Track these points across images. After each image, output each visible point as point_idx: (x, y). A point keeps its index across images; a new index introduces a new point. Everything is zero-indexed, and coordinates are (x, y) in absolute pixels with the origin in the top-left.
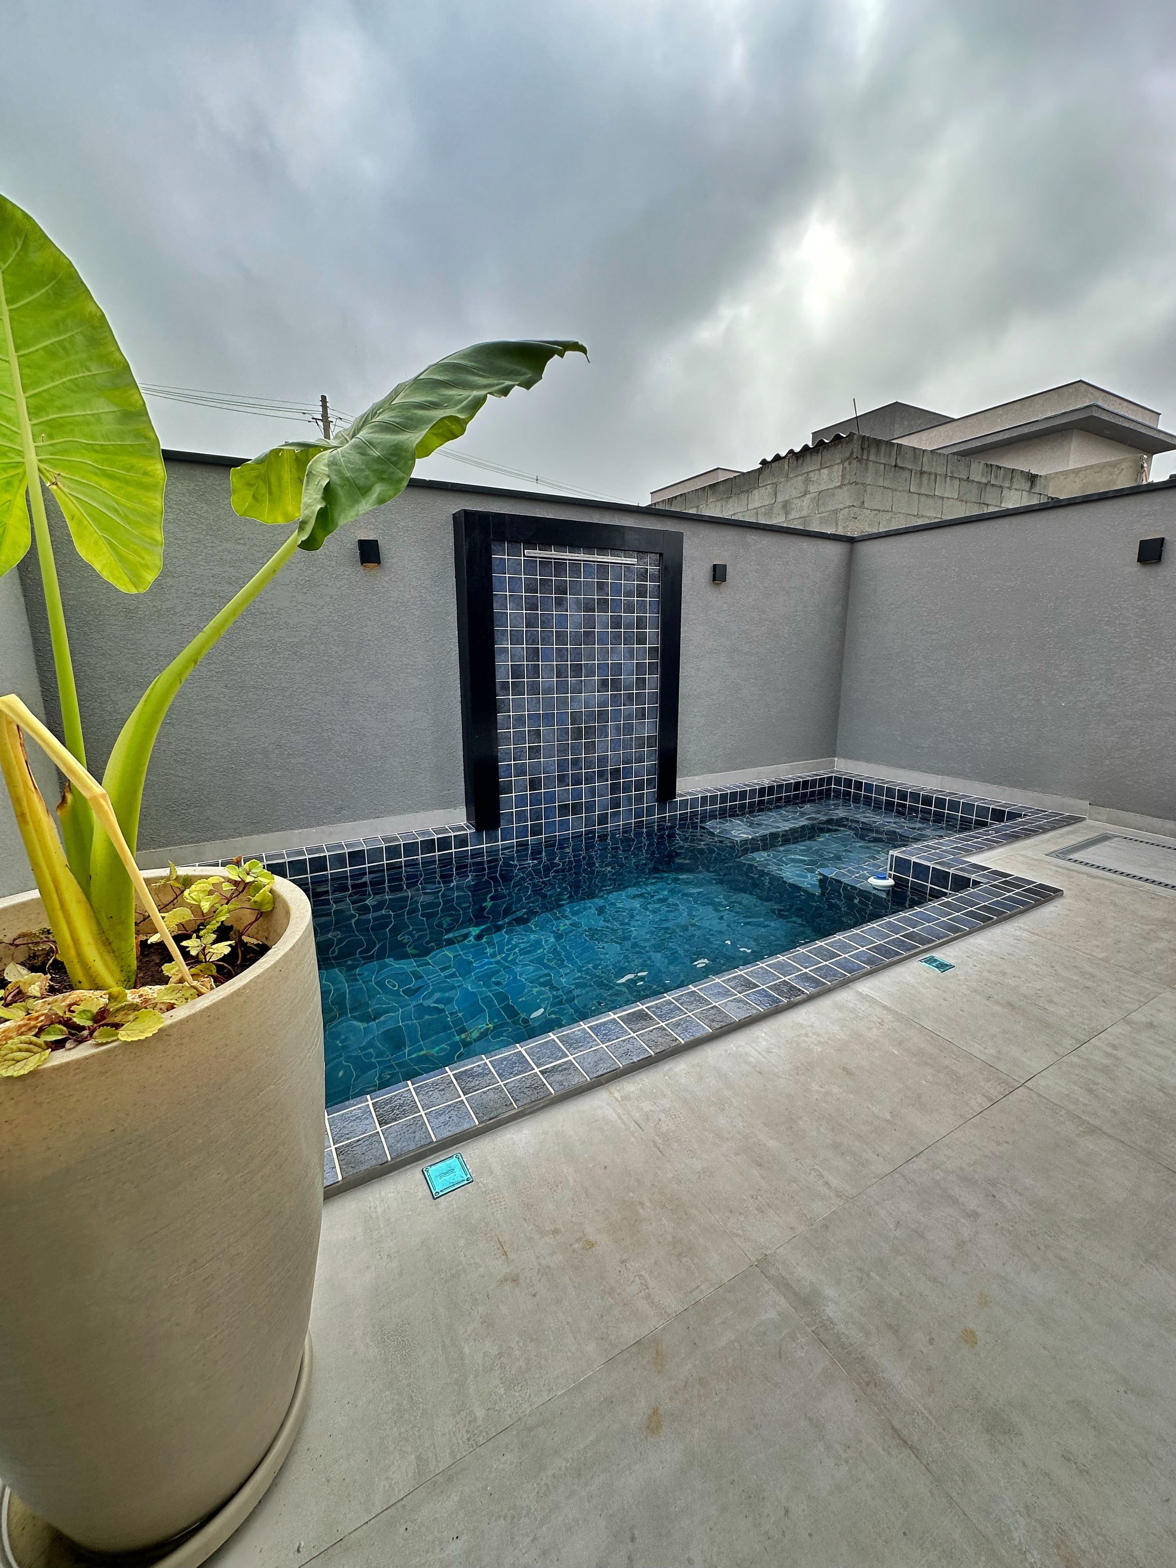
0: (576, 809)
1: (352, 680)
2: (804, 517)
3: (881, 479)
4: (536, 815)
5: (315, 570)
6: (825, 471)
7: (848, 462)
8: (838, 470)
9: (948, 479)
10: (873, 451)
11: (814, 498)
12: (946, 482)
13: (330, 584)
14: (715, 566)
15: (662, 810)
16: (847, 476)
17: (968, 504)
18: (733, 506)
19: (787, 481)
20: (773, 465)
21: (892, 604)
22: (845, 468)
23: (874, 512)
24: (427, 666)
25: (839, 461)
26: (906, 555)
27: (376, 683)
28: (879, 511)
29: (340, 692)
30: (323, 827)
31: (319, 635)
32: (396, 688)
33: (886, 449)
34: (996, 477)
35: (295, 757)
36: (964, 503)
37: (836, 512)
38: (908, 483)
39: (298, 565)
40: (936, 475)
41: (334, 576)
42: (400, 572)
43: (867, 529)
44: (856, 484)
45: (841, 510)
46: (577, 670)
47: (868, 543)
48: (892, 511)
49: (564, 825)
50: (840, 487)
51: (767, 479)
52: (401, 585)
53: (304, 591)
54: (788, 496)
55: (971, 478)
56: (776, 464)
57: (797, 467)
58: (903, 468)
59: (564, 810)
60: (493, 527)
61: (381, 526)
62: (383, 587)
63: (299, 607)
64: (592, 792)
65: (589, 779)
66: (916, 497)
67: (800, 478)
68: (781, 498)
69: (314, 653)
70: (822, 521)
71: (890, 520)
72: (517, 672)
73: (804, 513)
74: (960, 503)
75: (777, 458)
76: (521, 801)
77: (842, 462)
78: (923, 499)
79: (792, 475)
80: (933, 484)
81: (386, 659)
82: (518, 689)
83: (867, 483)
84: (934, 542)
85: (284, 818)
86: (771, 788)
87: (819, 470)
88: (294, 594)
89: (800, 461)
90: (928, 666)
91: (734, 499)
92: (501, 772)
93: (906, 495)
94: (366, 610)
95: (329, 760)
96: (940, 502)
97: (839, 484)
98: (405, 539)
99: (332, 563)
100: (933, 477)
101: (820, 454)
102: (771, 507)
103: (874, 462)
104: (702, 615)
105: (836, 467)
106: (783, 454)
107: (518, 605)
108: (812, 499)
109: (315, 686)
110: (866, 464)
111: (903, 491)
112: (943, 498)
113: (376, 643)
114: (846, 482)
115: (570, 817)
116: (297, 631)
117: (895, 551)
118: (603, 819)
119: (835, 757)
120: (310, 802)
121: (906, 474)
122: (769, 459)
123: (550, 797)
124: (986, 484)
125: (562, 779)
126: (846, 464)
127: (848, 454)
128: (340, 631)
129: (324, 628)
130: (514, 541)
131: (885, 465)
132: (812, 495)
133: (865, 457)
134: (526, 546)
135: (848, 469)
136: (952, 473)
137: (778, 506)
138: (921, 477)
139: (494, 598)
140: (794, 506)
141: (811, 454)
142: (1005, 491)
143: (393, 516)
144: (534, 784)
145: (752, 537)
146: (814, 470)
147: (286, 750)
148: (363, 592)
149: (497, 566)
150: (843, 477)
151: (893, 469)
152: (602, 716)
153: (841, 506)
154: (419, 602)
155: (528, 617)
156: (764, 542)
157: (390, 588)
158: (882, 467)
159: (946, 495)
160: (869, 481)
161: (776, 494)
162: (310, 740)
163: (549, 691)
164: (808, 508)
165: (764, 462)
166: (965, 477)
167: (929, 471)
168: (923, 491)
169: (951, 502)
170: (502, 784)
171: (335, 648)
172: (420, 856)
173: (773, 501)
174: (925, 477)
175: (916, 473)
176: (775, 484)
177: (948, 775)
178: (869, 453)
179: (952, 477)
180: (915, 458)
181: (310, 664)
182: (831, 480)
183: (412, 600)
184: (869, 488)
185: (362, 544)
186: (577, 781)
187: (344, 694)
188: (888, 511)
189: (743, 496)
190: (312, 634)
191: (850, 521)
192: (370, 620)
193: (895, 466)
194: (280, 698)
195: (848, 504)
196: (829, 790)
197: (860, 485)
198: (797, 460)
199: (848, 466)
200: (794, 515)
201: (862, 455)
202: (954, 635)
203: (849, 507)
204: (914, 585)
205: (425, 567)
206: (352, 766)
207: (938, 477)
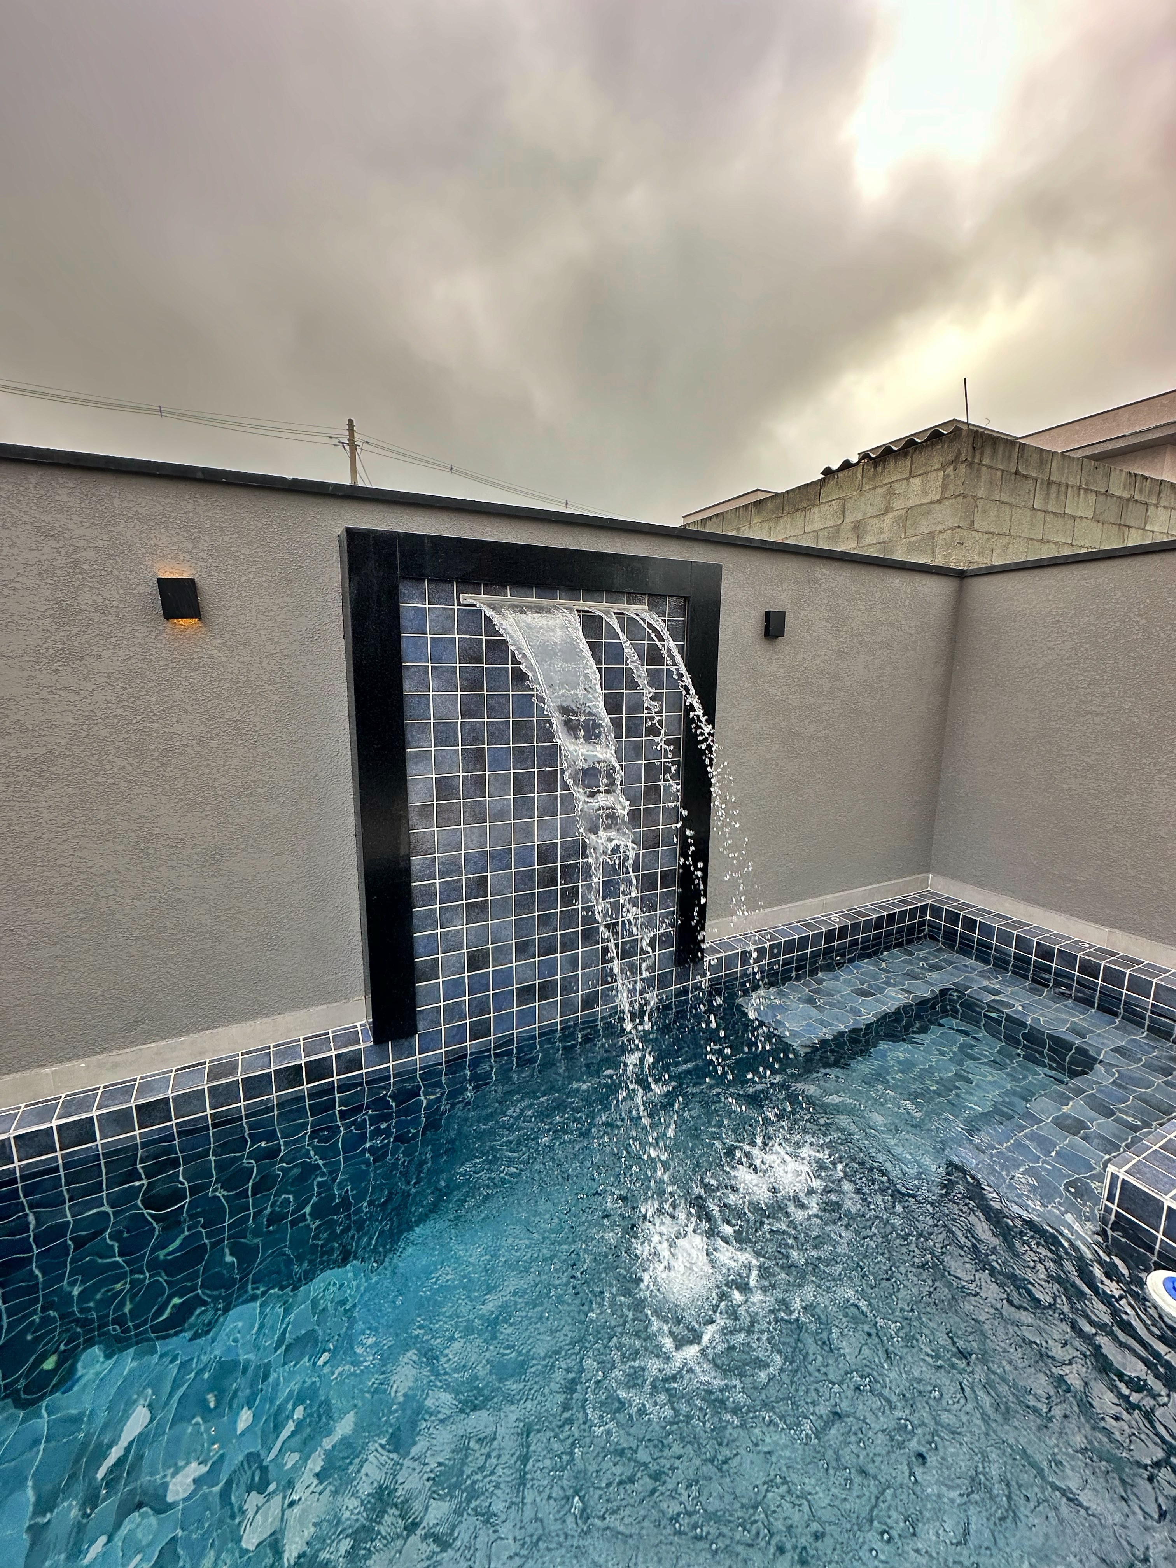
0: (546, 990)
1: (154, 813)
2: (885, 542)
3: (997, 492)
4: (480, 1007)
5: (75, 631)
6: (917, 481)
7: (951, 467)
8: (936, 480)
9: (1082, 491)
10: (988, 451)
11: (900, 517)
12: (1079, 495)
13: (106, 654)
14: (768, 614)
15: (683, 977)
16: (951, 486)
17: (1106, 526)
18: (785, 528)
19: (861, 495)
20: (841, 475)
21: (1024, 667)
22: (949, 476)
23: (986, 536)
24: (294, 782)
25: (938, 466)
26: (1050, 597)
27: (199, 814)
28: (993, 533)
29: (130, 834)
30: (101, 1057)
31: (86, 741)
32: (238, 821)
33: (1004, 450)
34: (1141, 491)
35: (44, 948)
36: (1100, 525)
37: (932, 535)
38: (1032, 496)
39: (40, 623)
40: (1067, 486)
41: (114, 640)
42: (241, 631)
43: (976, 559)
44: (965, 497)
45: (940, 532)
47: (986, 579)
48: (1009, 535)
49: (526, 1017)
50: (939, 502)
51: (832, 492)
52: (245, 653)
53: (54, 668)
54: (861, 514)
55: (1110, 492)
56: (845, 473)
57: (875, 476)
58: (1026, 477)
59: (526, 993)
60: (402, 556)
61: (204, 555)
62: (211, 656)
63: (45, 694)
65: (568, 944)
66: (1040, 515)
67: (880, 491)
68: (850, 518)
69: (76, 771)
70: (912, 548)
71: (1006, 547)
72: (445, 788)
73: (885, 537)
74: (1095, 524)
75: (846, 465)
76: (454, 989)
77: (943, 467)
78: (1049, 518)
79: (867, 487)
80: (1063, 498)
81: (217, 776)
82: (448, 816)
83: (979, 495)
84: (1101, 580)
85: (24, 1050)
86: (843, 931)
87: (907, 479)
88: (34, 674)
89: (880, 469)
90: (1087, 763)
91: (786, 519)
92: (419, 948)
93: (1028, 512)
94: (178, 695)
95: (112, 946)
96: (1070, 522)
97: (937, 497)
98: (251, 576)
99: (109, 618)
100: (1063, 489)
101: (909, 458)
102: (837, 529)
103: (989, 467)
104: (747, 685)
105: (934, 474)
106: (854, 460)
107: (447, 682)
108: (897, 520)
109: (81, 826)
110: (978, 470)
111: (1025, 507)
112: (1074, 517)
113: (199, 749)
114: (948, 494)
115: (537, 1004)
116: (40, 736)
117: (1030, 591)
119: (928, 872)
120: (73, 1019)
121: (1030, 484)
122: (835, 467)
123: (504, 978)
124: (1129, 500)
125: (523, 949)
126: (950, 470)
127: (951, 456)
128: (127, 732)
129: (96, 728)
130: (440, 578)
131: (1003, 471)
132: (896, 514)
133: (977, 460)
134: (462, 587)
135: (952, 477)
136: (1087, 484)
137: (847, 527)
138: (1048, 489)
139: (405, 674)
140: (869, 528)
141: (895, 458)
142: (1152, 509)
143: (226, 539)
144: (476, 961)
145: (823, 572)
146: (901, 480)
147: (25, 938)
148: (171, 666)
149: (411, 621)
150: (944, 487)
151: (1013, 477)
153: (941, 527)
154: (278, 680)
155: (465, 701)
156: (840, 579)
157: (224, 659)
158: (999, 473)
159: (1079, 514)
160: (981, 493)
161: (844, 512)
162: (74, 916)
163: (499, 816)
164: (891, 530)
165: (828, 472)
166: (1103, 490)
167: (1058, 481)
168: (1050, 508)
169: (1084, 523)
170: (420, 966)
171: (119, 762)
172: (275, 1094)
173: (840, 522)
174: (1054, 488)
175: (1042, 483)
176: (843, 499)
177: (1120, 928)
178: (982, 454)
179: (1087, 490)
180: (1042, 463)
181: (70, 791)
182: (925, 493)
183: (265, 678)
184: (980, 503)
185: (164, 585)
186: (548, 948)
187: (139, 837)
188: (1005, 535)
189: (799, 516)
190: (71, 739)
191: (954, 547)
192: (186, 713)
193: (1016, 473)
194: (9, 850)
195: (951, 523)
196: (923, 923)
197: (969, 499)
198: (875, 467)
199: (952, 473)
200: (869, 539)
201: (973, 457)
202: (1135, 720)
203: (953, 528)
204: (1063, 642)
205: (289, 622)
206: (156, 952)
207: (1070, 489)
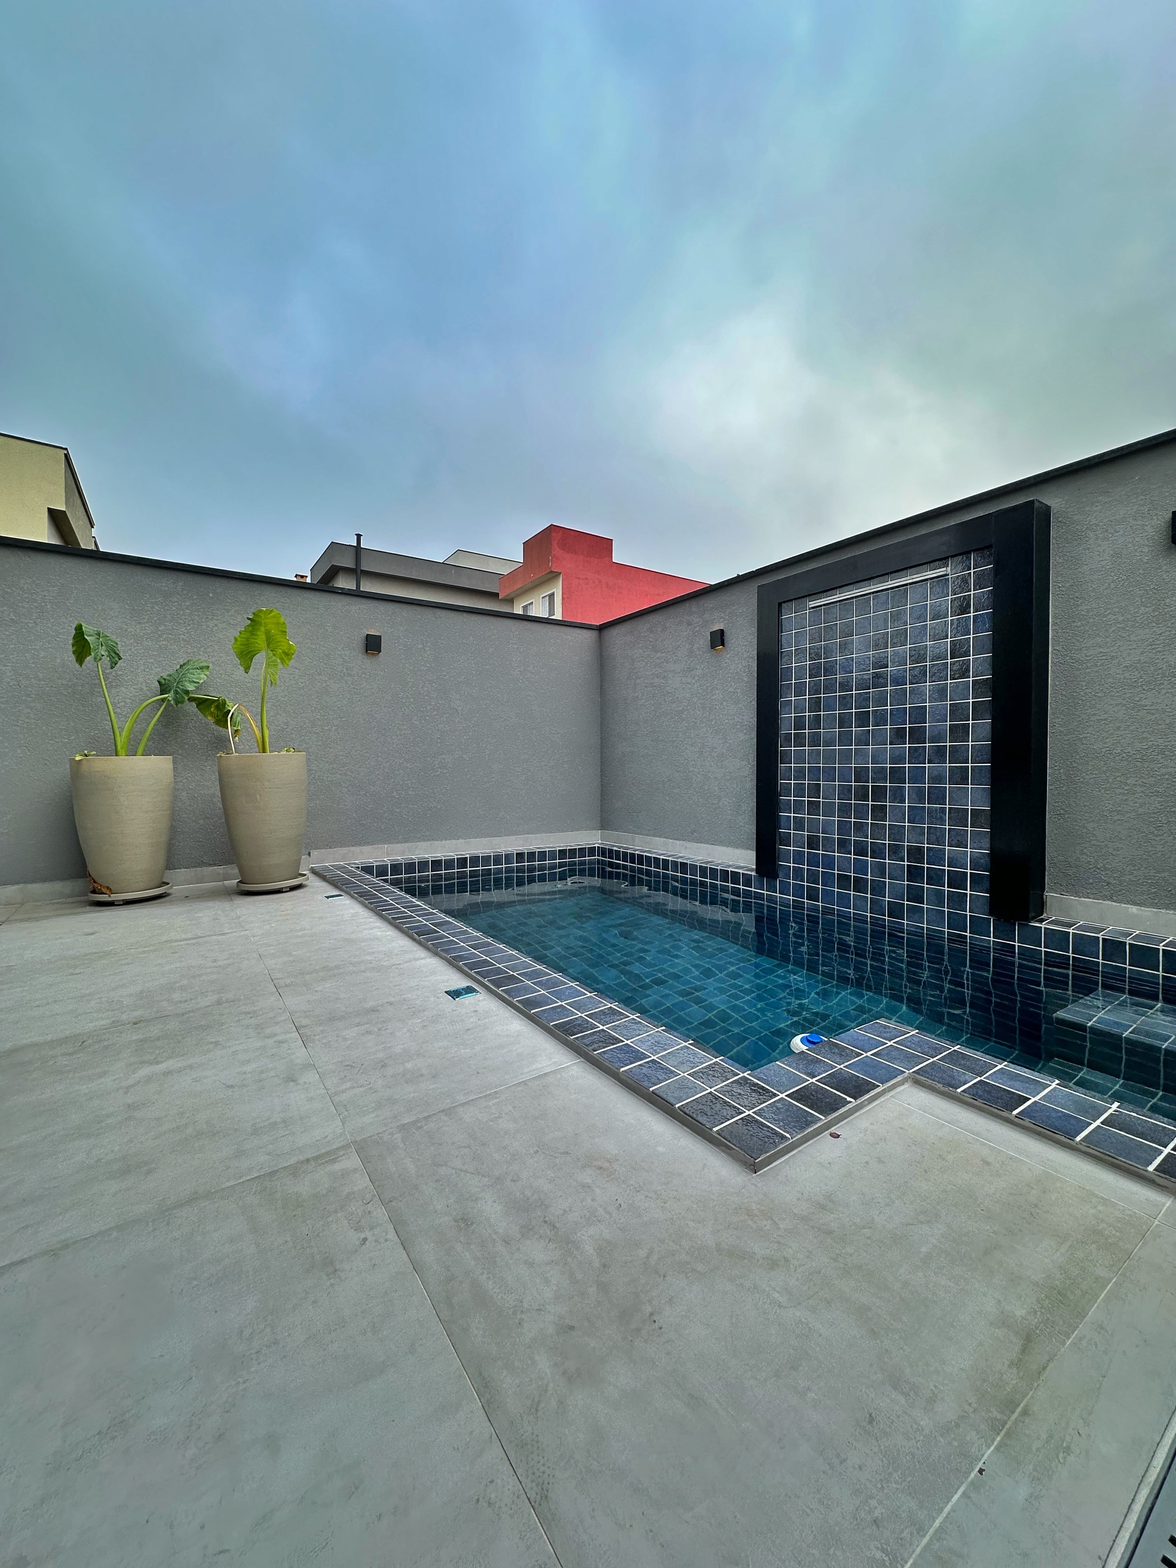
0: (859, 885)
1: (705, 735)
4: (813, 877)
15: (1004, 933)
24: (750, 722)
46: (863, 719)
49: (844, 899)
52: (737, 659)
59: (844, 881)
62: (726, 663)
63: (683, 686)
64: (880, 870)
65: (877, 853)
72: (799, 723)
76: (799, 857)
92: (783, 822)
94: (716, 682)
113: (720, 706)
115: (852, 893)
118: (895, 911)
123: (829, 862)
125: (843, 844)
128: (701, 700)
144: (813, 843)
149: (786, 626)
152: (897, 775)
154: (747, 670)
155: (811, 668)
157: (730, 663)
170: (782, 835)
185: (712, 634)
192: (717, 689)
